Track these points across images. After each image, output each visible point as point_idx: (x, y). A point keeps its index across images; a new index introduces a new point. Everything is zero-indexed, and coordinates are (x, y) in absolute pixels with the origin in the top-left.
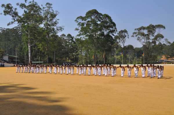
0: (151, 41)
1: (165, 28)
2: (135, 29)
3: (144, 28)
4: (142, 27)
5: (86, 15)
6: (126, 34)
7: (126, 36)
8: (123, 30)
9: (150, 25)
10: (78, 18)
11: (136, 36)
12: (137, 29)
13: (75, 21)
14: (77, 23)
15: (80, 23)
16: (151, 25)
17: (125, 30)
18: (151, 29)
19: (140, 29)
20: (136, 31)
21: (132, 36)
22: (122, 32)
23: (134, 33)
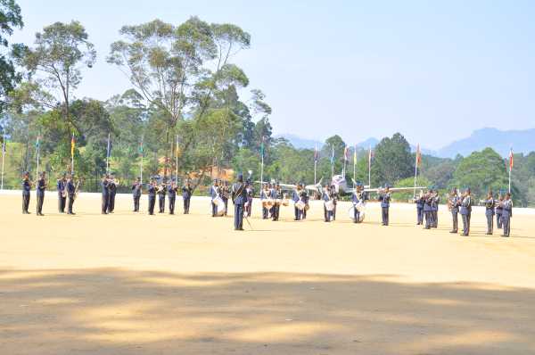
0: (187, 92)
1: (247, 42)
2: (124, 30)
3: (164, 30)
4: (158, 22)
6: (82, 47)
7: (79, 56)
8: (67, 22)
9: (192, 21)
11: (132, 62)
12: (133, 29)
16: (196, 19)
17: (76, 24)
18: (198, 34)
19: (149, 30)
20: (129, 39)
21: (111, 60)
22: (59, 30)
23: (118, 46)
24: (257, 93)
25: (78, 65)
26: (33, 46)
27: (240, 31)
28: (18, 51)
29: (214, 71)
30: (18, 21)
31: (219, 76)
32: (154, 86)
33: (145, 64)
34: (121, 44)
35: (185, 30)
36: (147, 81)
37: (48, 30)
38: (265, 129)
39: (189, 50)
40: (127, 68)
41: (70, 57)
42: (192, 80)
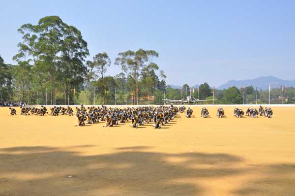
0: (139, 72)
1: (158, 56)
2: (119, 54)
3: (131, 53)
4: (129, 51)
5: (40, 23)
6: (107, 60)
7: (106, 63)
8: (102, 53)
9: (140, 50)
10: (25, 26)
11: (122, 64)
12: (122, 54)
13: (19, 30)
14: (23, 35)
15: (28, 35)
17: (105, 53)
18: (142, 54)
19: (127, 54)
20: (121, 57)
21: (115, 64)
22: (100, 55)
23: (117, 59)
24: (162, 72)
25: (106, 65)
26: (92, 61)
27: (155, 52)
28: (88, 63)
29: (148, 65)
30: (88, 54)
31: (149, 66)
32: (129, 71)
33: (126, 64)
34: (118, 58)
35: (138, 53)
36: (127, 69)
37: (97, 56)
38: (163, 83)
39: (139, 59)
40: (120, 66)
41: (103, 63)
42: (141, 68)
